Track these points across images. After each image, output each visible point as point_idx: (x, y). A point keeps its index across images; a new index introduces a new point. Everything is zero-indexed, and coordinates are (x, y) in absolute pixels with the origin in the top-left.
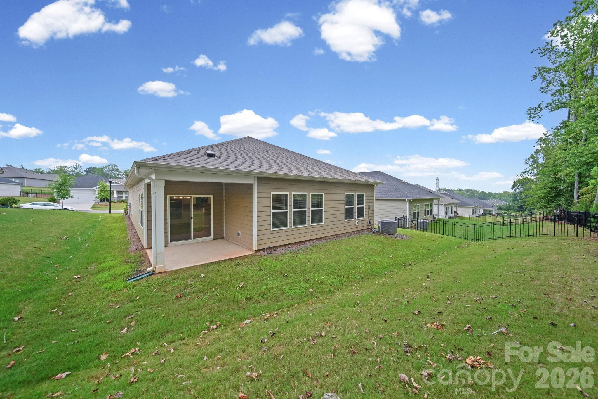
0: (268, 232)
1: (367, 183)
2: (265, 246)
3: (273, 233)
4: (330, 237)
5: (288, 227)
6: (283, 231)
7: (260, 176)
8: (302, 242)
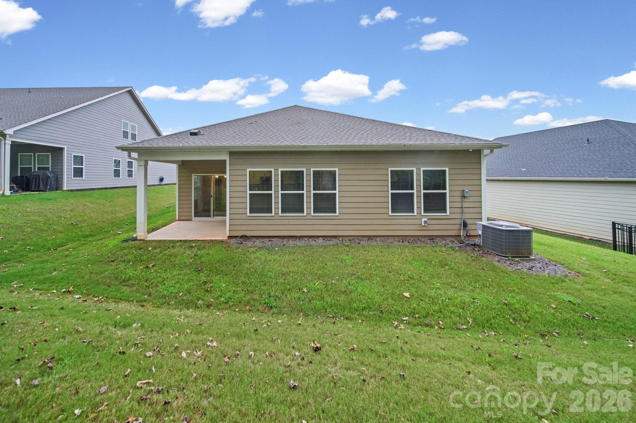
0: (243, 216)
1: (446, 149)
2: (240, 234)
3: (250, 218)
4: (352, 238)
5: (273, 214)
6: (266, 218)
7: (233, 150)
8: (296, 236)
